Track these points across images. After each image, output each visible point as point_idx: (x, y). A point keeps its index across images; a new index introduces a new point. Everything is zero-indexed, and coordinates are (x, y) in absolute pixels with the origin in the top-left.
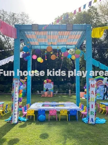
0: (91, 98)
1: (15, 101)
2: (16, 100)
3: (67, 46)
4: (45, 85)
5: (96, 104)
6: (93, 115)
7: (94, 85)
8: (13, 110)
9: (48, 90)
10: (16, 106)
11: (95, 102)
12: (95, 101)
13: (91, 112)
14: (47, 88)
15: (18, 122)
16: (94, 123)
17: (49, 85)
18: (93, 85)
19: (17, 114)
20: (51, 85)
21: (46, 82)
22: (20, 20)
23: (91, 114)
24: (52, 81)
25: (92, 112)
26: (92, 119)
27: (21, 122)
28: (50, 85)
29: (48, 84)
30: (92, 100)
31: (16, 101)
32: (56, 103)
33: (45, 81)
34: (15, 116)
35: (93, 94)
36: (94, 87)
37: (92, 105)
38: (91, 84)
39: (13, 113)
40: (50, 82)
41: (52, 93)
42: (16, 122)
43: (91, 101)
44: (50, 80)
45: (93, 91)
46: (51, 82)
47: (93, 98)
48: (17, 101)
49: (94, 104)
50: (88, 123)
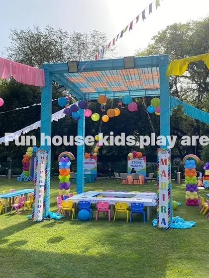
0: (162, 183)
1: (38, 185)
2: (41, 184)
3: (145, 91)
4: (130, 163)
5: (169, 193)
6: (165, 212)
7: (166, 160)
8: (36, 200)
9: (135, 172)
10: (40, 194)
11: (169, 190)
12: (167, 188)
13: (162, 207)
14: (133, 169)
15: (43, 219)
16: (166, 226)
17: (137, 163)
18: (164, 160)
19: (42, 206)
20: (142, 163)
21: (132, 157)
22: (89, 46)
23: (162, 212)
24: (143, 156)
25: (164, 208)
26: (164, 219)
27: (49, 220)
28: (140, 163)
29: (137, 160)
30: (164, 188)
31: (41, 186)
32: (123, 193)
33: (130, 155)
34: (39, 209)
35: (165, 176)
36: (166, 164)
37: (164, 195)
38: (162, 160)
39: (35, 205)
40: (138, 158)
41: (141, 177)
42: (40, 218)
43: (162, 188)
44: (140, 154)
45: (164, 172)
46: (141, 157)
47: (165, 183)
48: (43, 186)
49: (166, 193)
50: (157, 227)
